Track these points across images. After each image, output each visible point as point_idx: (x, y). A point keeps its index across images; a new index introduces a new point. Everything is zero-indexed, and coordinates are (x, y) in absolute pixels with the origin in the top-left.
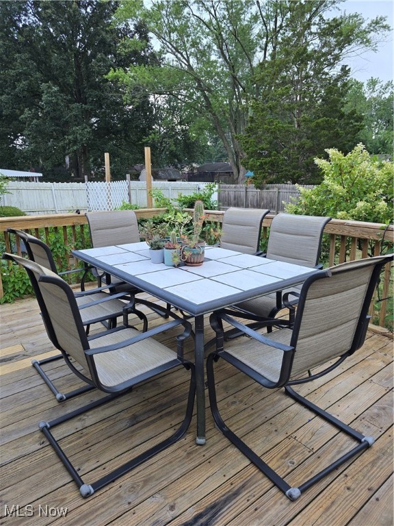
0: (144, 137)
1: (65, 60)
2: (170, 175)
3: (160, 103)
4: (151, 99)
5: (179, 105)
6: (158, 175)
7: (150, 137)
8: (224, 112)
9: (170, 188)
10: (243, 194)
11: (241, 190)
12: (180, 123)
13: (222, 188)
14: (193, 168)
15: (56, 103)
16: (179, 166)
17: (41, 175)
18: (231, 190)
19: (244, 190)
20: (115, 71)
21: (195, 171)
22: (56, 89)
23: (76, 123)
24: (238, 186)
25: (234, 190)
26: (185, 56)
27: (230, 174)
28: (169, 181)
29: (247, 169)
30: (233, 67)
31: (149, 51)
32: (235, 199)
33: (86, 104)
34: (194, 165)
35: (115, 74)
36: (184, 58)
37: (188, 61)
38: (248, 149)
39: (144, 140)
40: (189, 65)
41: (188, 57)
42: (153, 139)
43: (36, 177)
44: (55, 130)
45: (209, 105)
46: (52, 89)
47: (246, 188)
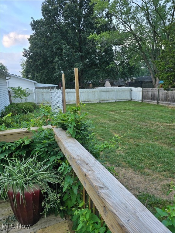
0: (107, 66)
1: (73, 34)
2: (119, 83)
3: (118, 50)
4: (114, 48)
5: (127, 50)
6: (113, 83)
7: (110, 65)
8: (148, 50)
9: (116, 91)
10: (156, 93)
11: (156, 91)
12: (127, 59)
13: (145, 90)
14: (132, 80)
15: (69, 53)
16: (126, 79)
17: (57, 86)
18: (150, 91)
19: (157, 91)
20: (92, 34)
21: (133, 81)
22: (68, 47)
23: (77, 61)
24: (154, 89)
25: (152, 91)
26: (129, 25)
27: (151, 82)
28: (119, 86)
29: (159, 79)
30: (154, 27)
31: (112, 25)
32: (151, 96)
33: (82, 53)
34: (134, 78)
35: (93, 36)
36: (128, 26)
37: (130, 27)
38: (160, 68)
39: (107, 68)
40: (131, 29)
41: (130, 25)
42: (111, 66)
43: (55, 87)
44: (68, 65)
45: (140, 48)
46: (67, 47)
47: (159, 90)
